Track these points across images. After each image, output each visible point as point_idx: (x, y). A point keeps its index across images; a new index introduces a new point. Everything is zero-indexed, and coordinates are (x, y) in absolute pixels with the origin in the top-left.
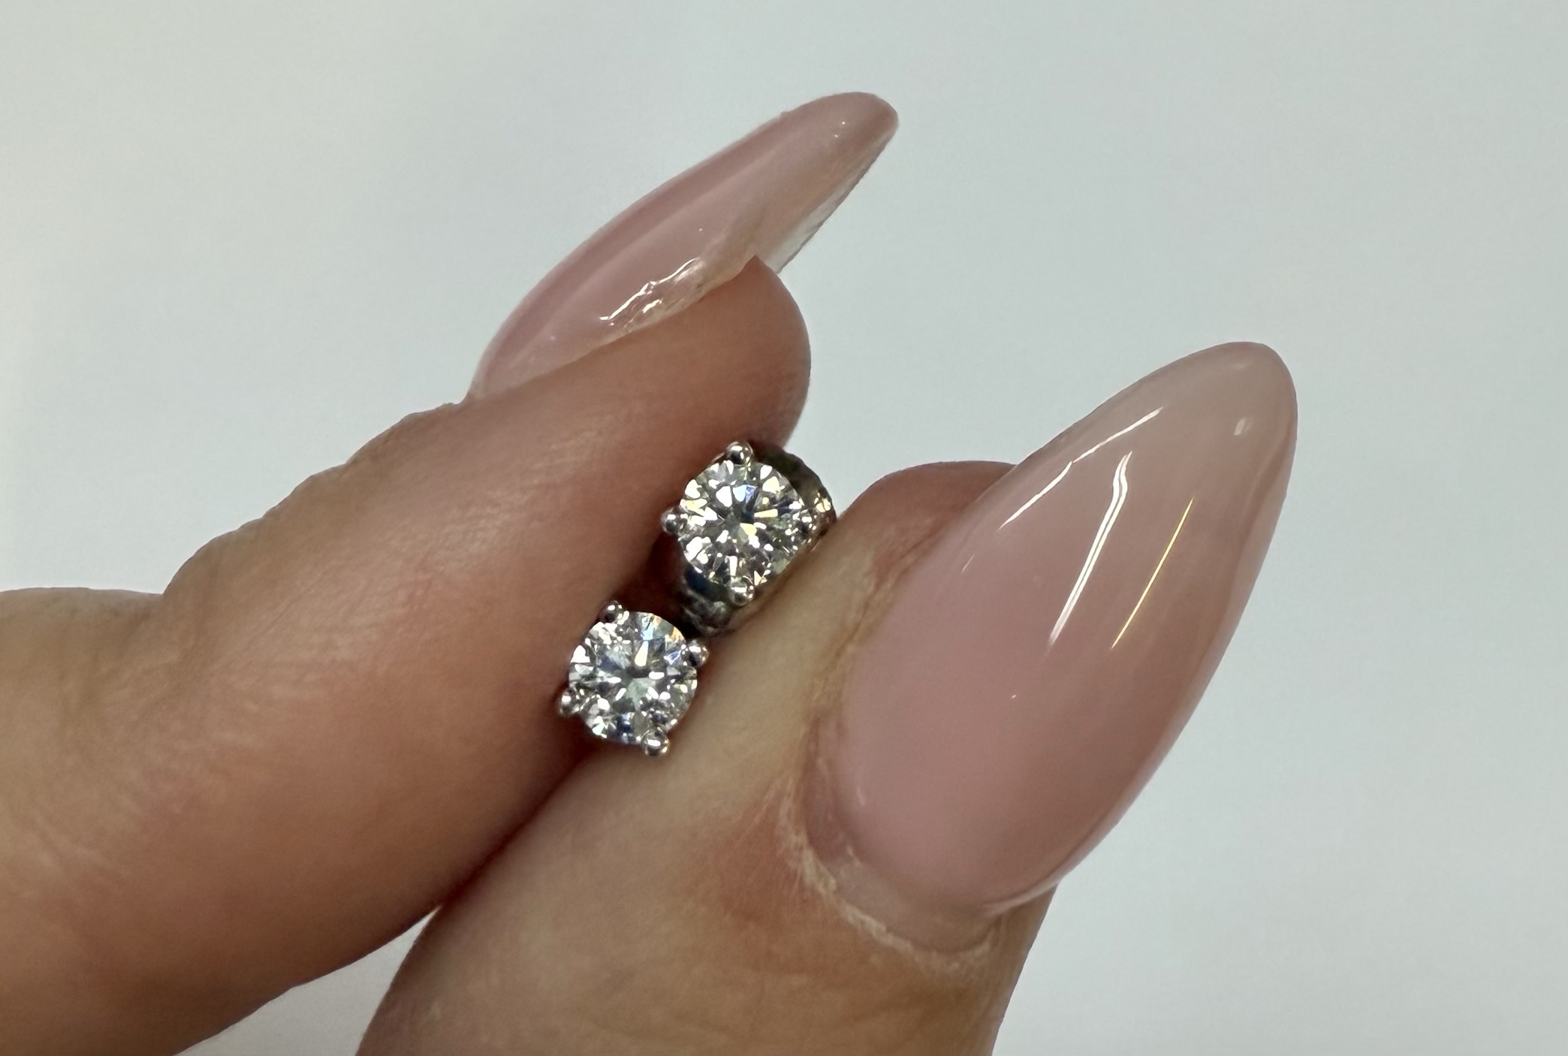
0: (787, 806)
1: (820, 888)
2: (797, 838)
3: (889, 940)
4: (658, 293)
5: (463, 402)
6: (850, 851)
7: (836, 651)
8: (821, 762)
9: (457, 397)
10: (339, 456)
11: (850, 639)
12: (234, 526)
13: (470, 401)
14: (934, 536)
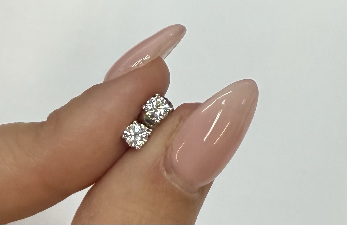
0: (162, 162)
1: (167, 178)
2: (163, 168)
3: (179, 188)
4: (142, 61)
5: (103, 82)
6: (173, 172)
7: (171, 135)
8: (168, 156)
9: (102, 82)
10: (78, 94)
11: (174, 132)
12: (59, 108)
13: (104, 83)
14: (190, 114)
